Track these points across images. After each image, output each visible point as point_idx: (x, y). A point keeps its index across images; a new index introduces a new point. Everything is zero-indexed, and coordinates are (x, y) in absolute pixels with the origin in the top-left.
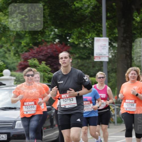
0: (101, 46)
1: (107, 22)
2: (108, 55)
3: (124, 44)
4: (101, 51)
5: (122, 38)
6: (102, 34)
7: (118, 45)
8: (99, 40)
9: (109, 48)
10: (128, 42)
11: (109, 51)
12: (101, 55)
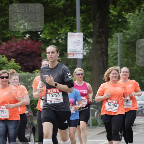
0: (75, 42)
1: (81, 16)
2: (82, 52)
3: (99, 39)
4: (75, 47)
5: (98, 34)
6: (76, 29)
7: (93, 41)
8: (73, 35)
9: (84, 44)
10: (103, 38)
11: (83, 47)
12: (75, 51)
